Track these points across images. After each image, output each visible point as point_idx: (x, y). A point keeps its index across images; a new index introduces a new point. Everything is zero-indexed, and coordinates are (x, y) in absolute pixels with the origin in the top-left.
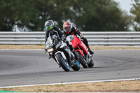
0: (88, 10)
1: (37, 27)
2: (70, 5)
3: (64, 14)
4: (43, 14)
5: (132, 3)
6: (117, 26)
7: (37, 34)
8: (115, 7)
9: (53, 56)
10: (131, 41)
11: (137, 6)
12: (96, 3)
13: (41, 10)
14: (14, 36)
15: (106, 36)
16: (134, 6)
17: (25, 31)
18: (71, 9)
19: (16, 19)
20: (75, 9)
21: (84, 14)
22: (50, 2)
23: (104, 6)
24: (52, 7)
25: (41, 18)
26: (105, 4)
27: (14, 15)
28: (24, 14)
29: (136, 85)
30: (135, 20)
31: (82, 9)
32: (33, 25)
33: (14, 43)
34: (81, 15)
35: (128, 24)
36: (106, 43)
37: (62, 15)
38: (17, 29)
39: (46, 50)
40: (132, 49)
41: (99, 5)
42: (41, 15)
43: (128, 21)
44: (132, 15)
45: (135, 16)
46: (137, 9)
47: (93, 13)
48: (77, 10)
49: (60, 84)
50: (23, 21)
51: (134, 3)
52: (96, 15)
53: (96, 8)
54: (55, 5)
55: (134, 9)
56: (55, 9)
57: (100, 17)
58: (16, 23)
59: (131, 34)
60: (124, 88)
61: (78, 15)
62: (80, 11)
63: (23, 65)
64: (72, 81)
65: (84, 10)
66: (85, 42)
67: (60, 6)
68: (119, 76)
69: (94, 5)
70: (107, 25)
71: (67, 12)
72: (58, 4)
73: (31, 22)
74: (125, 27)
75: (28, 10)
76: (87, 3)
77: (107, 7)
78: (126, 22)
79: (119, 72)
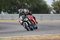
0: (33, 5)
1: (11, 12)
2: (25, 3)
3: (23, 6)
4: (14, 6)
5: (52, 2)
6: (46, 12)
7: (11, 15)
8: (45, 4)
9: (22, 24)
10: (52, 18)
11: (54, 3)
12: (37, 2)
13: (13, 5)
14: (1, 16)
15: (41, 16)
16: (53, 3)
17: (6, 14)
18: (26, 4)
19: (2, 9)
20: (28, 4)
21: (31, 6)
22: (17, 1)
23: (40, 3)
24: (18, 3)
25: (13, 8)
26: (40, 2)
27: (2, 7)
28: (6, 6)
29: (54, 37)
30: (53, 9)
31: (31, 4)
32: (10, 11)
33: (2, 19)
34: (30, 7)
35: (50, 11)
36: (41, 19)
37: (22, 7)
38: (3, 13)
39: (19, 21)
40: (52, 22)
41: (38, 3)
42: (13, 7)
43: (50, 9)
44: (52, 7)
45: (53, 7)
46: (54, 4)
47: (35, 6)
48: (29, 5)
49: (21, 36)
50: (5, 9)
51: (53, 2)
52: (37, 7)
53: (36, 4)
54: (19, 3)
55: (53, 4)
56: (19, 4)
57: (38, 8)
58: (3, 10)
59: (52, 15)
60: (49, 38)
61: (29, 7)
62: (30, 5)
63: (5, 28)
64: (27, 35)
65: (32, 5)
66: (34, 18)
67: (21, 3)
68: (47, 33)
69: (36, 2)
70: (42, 11)
71: (24, 5)
72: (20, 2)
73: (9, 10)
74: (49, 12)
75: (7, 5)
76: (33, 2)
77: (41, 3)
78: (49, 10)
79: (47, 31)
